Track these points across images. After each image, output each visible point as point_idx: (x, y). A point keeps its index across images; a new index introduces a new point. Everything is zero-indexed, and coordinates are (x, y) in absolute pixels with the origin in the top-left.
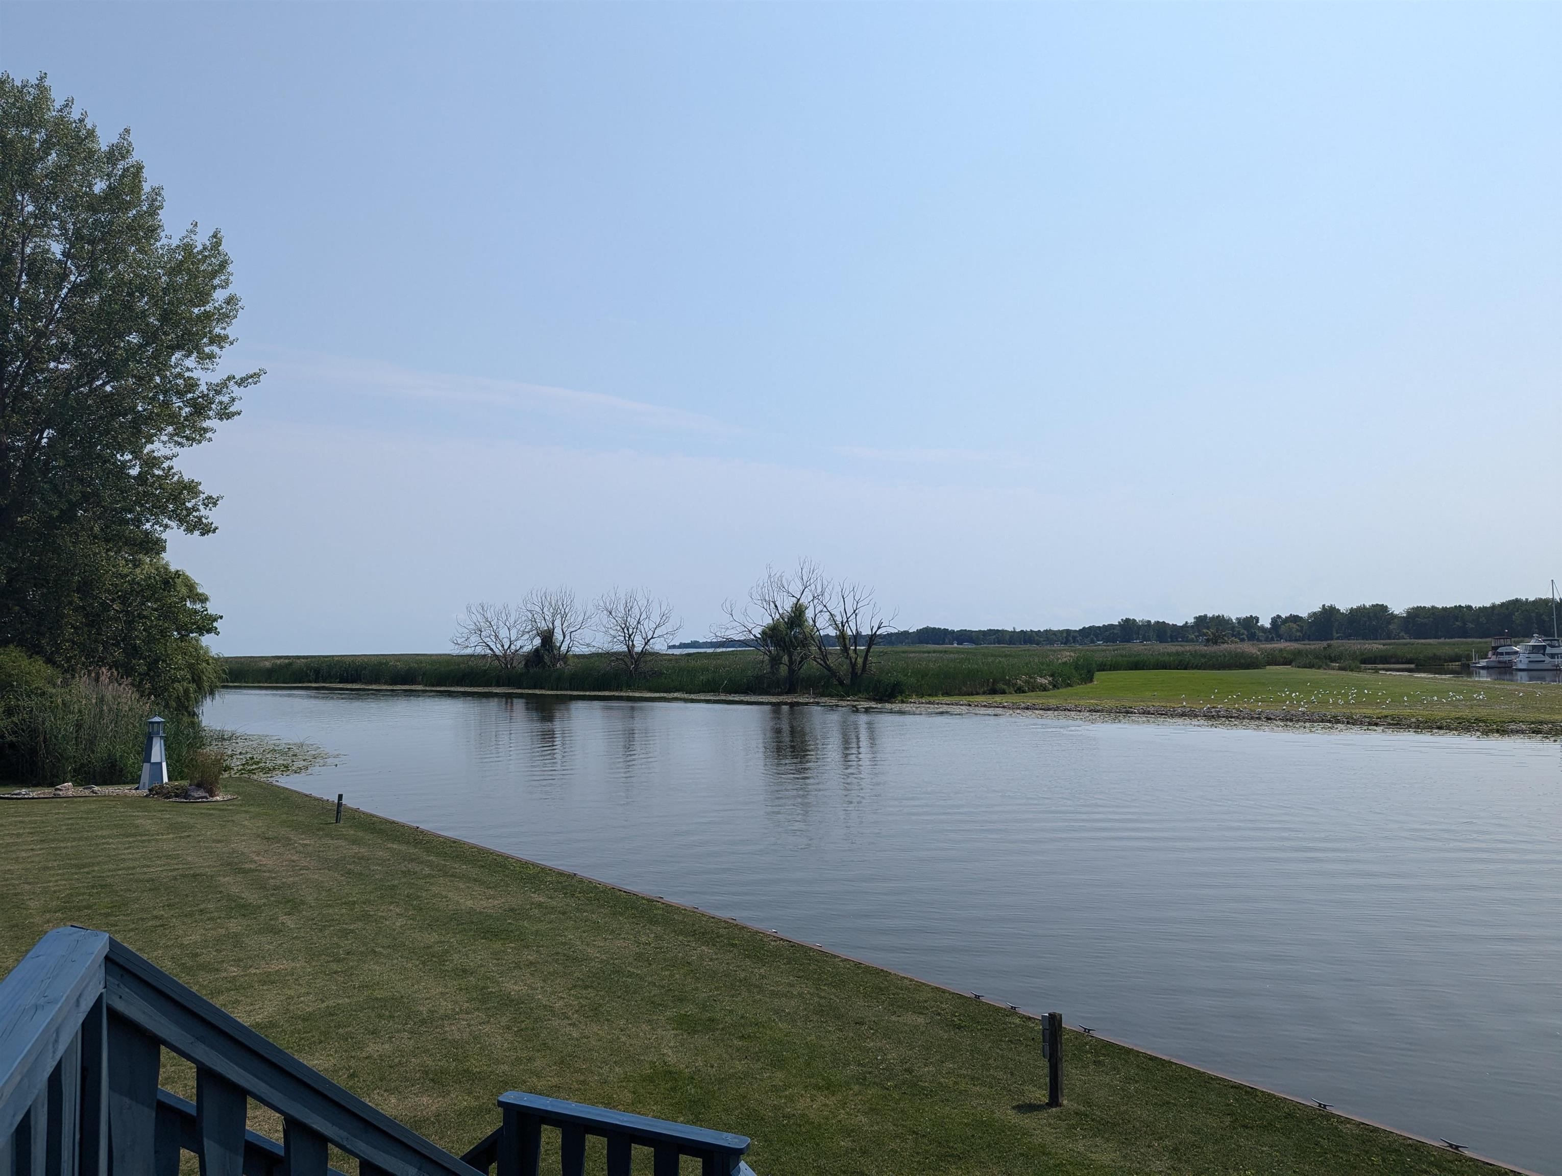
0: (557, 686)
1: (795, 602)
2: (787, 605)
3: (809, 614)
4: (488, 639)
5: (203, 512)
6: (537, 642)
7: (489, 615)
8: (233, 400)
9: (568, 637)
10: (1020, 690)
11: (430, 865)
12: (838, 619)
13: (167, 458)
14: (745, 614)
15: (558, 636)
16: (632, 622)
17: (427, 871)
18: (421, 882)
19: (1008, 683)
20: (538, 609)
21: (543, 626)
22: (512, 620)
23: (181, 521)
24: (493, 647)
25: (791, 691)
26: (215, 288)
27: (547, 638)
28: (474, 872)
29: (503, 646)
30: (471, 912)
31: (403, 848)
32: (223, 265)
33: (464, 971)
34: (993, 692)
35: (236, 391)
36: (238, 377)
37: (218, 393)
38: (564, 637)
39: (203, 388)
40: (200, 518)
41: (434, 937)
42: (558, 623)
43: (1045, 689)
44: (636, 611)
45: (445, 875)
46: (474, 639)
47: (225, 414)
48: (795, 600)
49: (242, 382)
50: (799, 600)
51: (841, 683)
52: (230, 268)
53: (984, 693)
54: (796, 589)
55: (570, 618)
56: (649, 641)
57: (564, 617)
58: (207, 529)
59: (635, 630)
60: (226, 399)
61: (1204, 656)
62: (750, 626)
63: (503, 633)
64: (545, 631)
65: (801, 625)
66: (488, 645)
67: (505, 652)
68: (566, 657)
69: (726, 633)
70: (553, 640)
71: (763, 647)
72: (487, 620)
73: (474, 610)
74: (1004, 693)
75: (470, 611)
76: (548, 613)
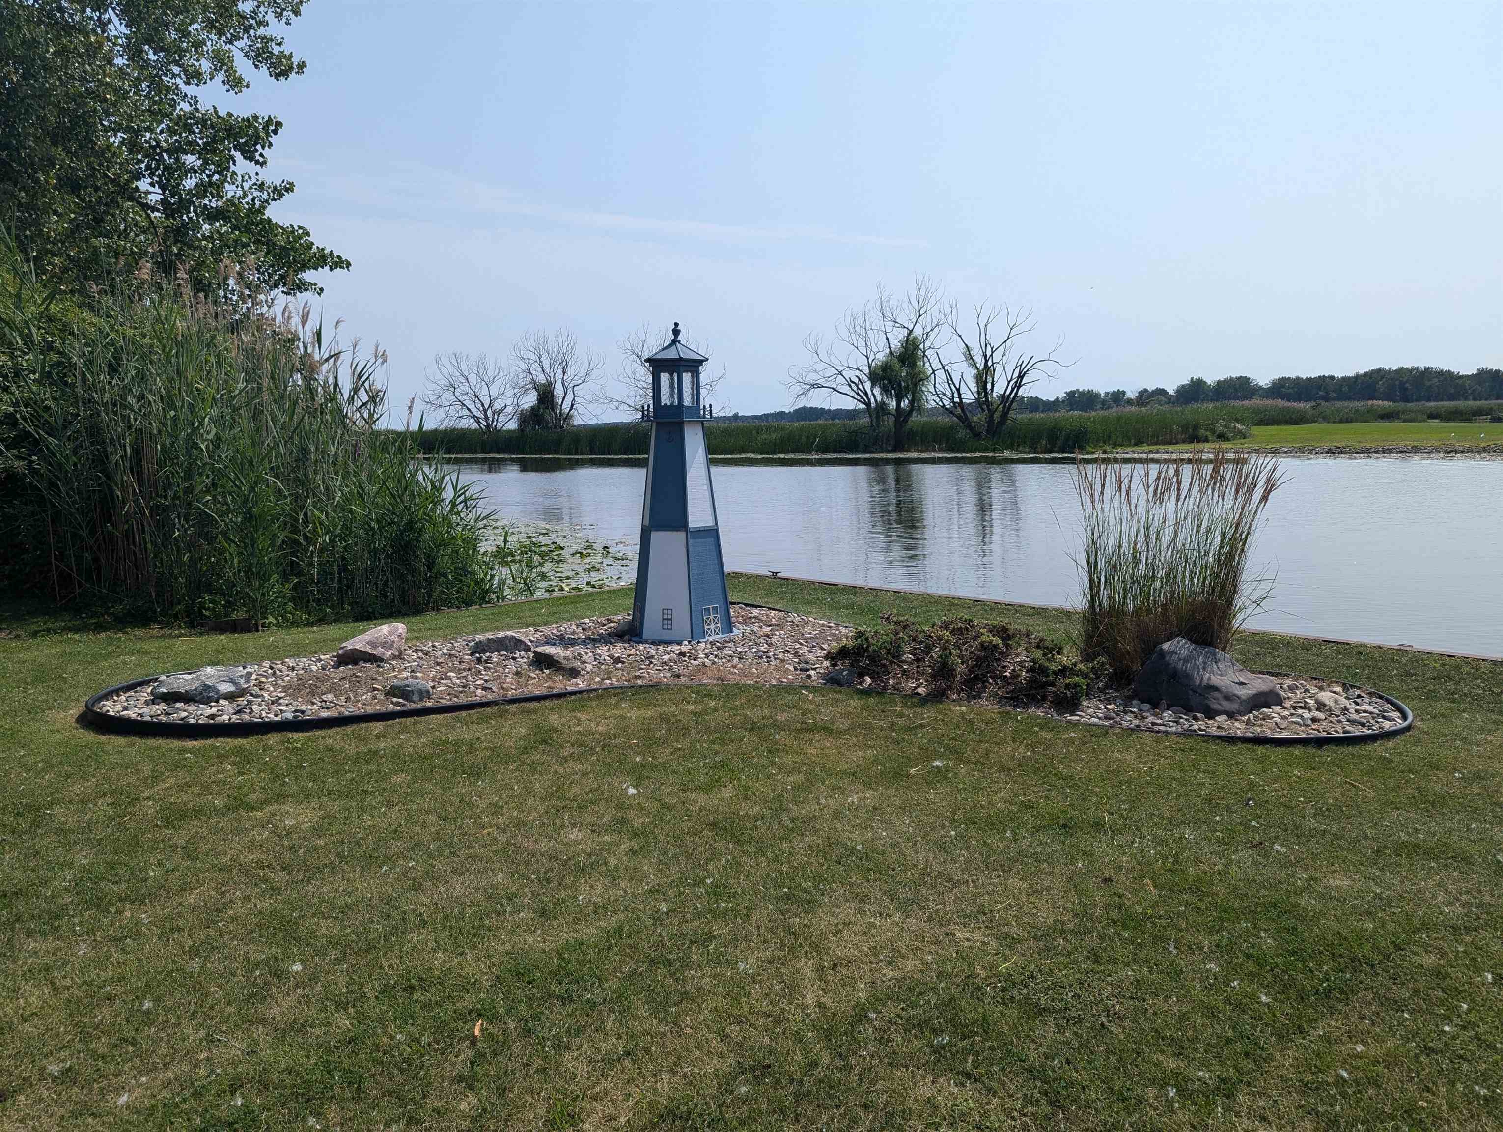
0: (577, 449)
1: (906, 334)
2: (897, 338)
4: (465, 397)
6: (530, 400)
7: (464, 368)
9: (570, 392)
10: (1222, 437)
15: (559, 391)
19: (1208, 429)
20: (536, 359)
21: (541, 379)
24: (471, 406)
25: (898, 447)
27: (546, 395)
29: (483, 405)
38: (566, 394)
42: (558, 375)
46: (448, 397)
48: (906, 332)
50: (911, 332)
53: (1184, 442)
54: (907, 315)
55: (571, 371)
62: (840, 368)
64: (544, 385)
65: (913, 365)
66: (464, 405)
67: (485, 411)
68: (568, 417)
69: (811, 378)
70: (553, 395)
71: (858, 394)
72: (462, 374)
73: (444, 360)
74: (1206, 440)
75: (438, 360)
76: (546, 362)
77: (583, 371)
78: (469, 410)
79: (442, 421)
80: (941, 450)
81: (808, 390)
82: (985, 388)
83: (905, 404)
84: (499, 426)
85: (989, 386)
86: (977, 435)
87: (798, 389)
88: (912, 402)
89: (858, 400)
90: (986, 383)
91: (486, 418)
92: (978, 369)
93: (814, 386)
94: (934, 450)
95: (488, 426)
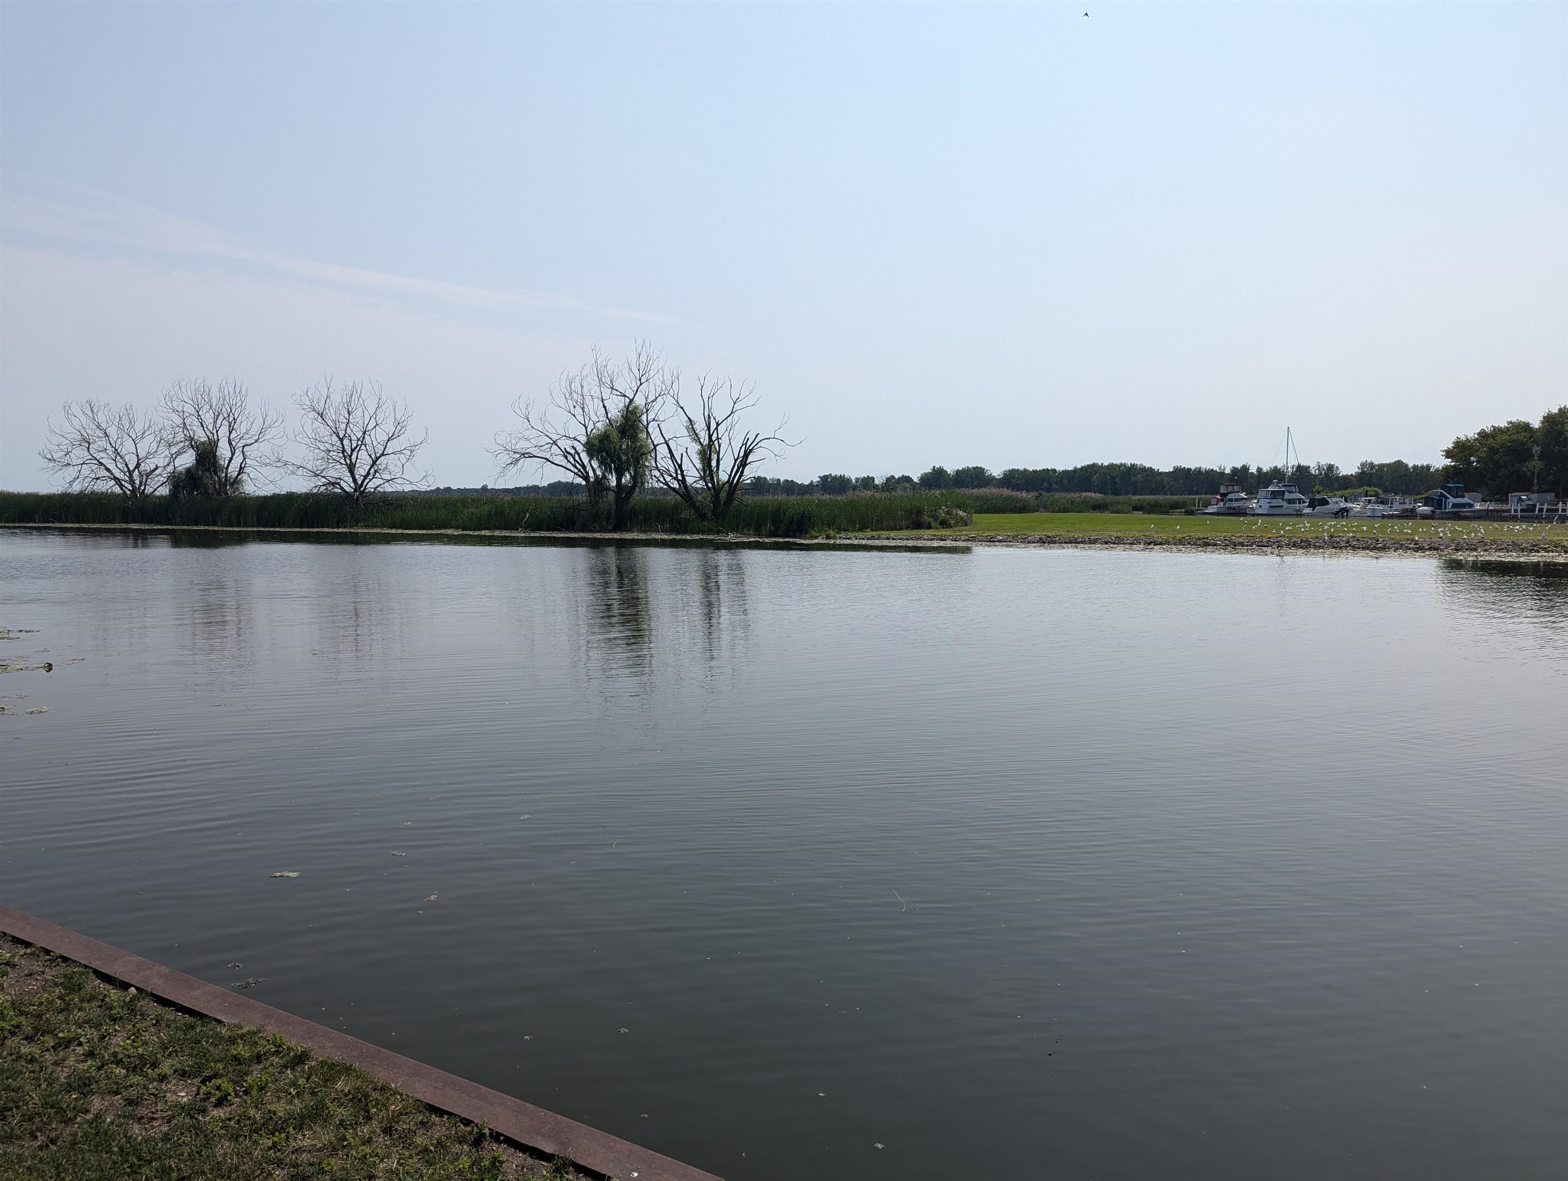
1: (626, 403)
2: (616, 407)
4: (102, 455)
6: (188, 460)
7: (101, 418)
9: (238, 452)
10: (944, 524)
12: (700, 426)
15: (223, 451)
19: (931, 515)
20: (193, 411)
21: (200, 435)
22: (142, 425)
24: (111, 466)
25: (619, 527)
27: (207, 455)
29: (126, 465)
34: (919, 525)
38: (233, 454)
42: (223, 432)
44: (361, 415)
46: (79, 454)
48: (628, 400)
50: (631, 401)
53: (907, 528)
54: (625, 384)
55: (241, 428)
56: (377, 459)
57: (232, 425)
59: (360, 443)
62: (555, 437)
63: (127, 448)
64: (203, 443)
65: (634, 437)
66: (101, 464)
67: (131, 473)
68: (236, 482)
69: (522, 446)
70: (215, 456)
71: (575, 466)
72: (99, 427)
73: (75, 409)
74: (929, 527)
75: (67, 409)
76: (208, 419)
77: (256, 428)
78: (108, 470)
79: (71, 483)
80: (664, 531)
81: (517, 460)
82: (710, 466)
83: (627, 478)
84: (149, 490)
85: (714, 463)
86: (702, 516)
87: (506, 458)
88: (634, 478)
89: (575, 474)
90: (710, 460)
91: (132, 481)
92: (702, 445)
93: (525, 455)
94: (657, 531)
95: (133, 491)
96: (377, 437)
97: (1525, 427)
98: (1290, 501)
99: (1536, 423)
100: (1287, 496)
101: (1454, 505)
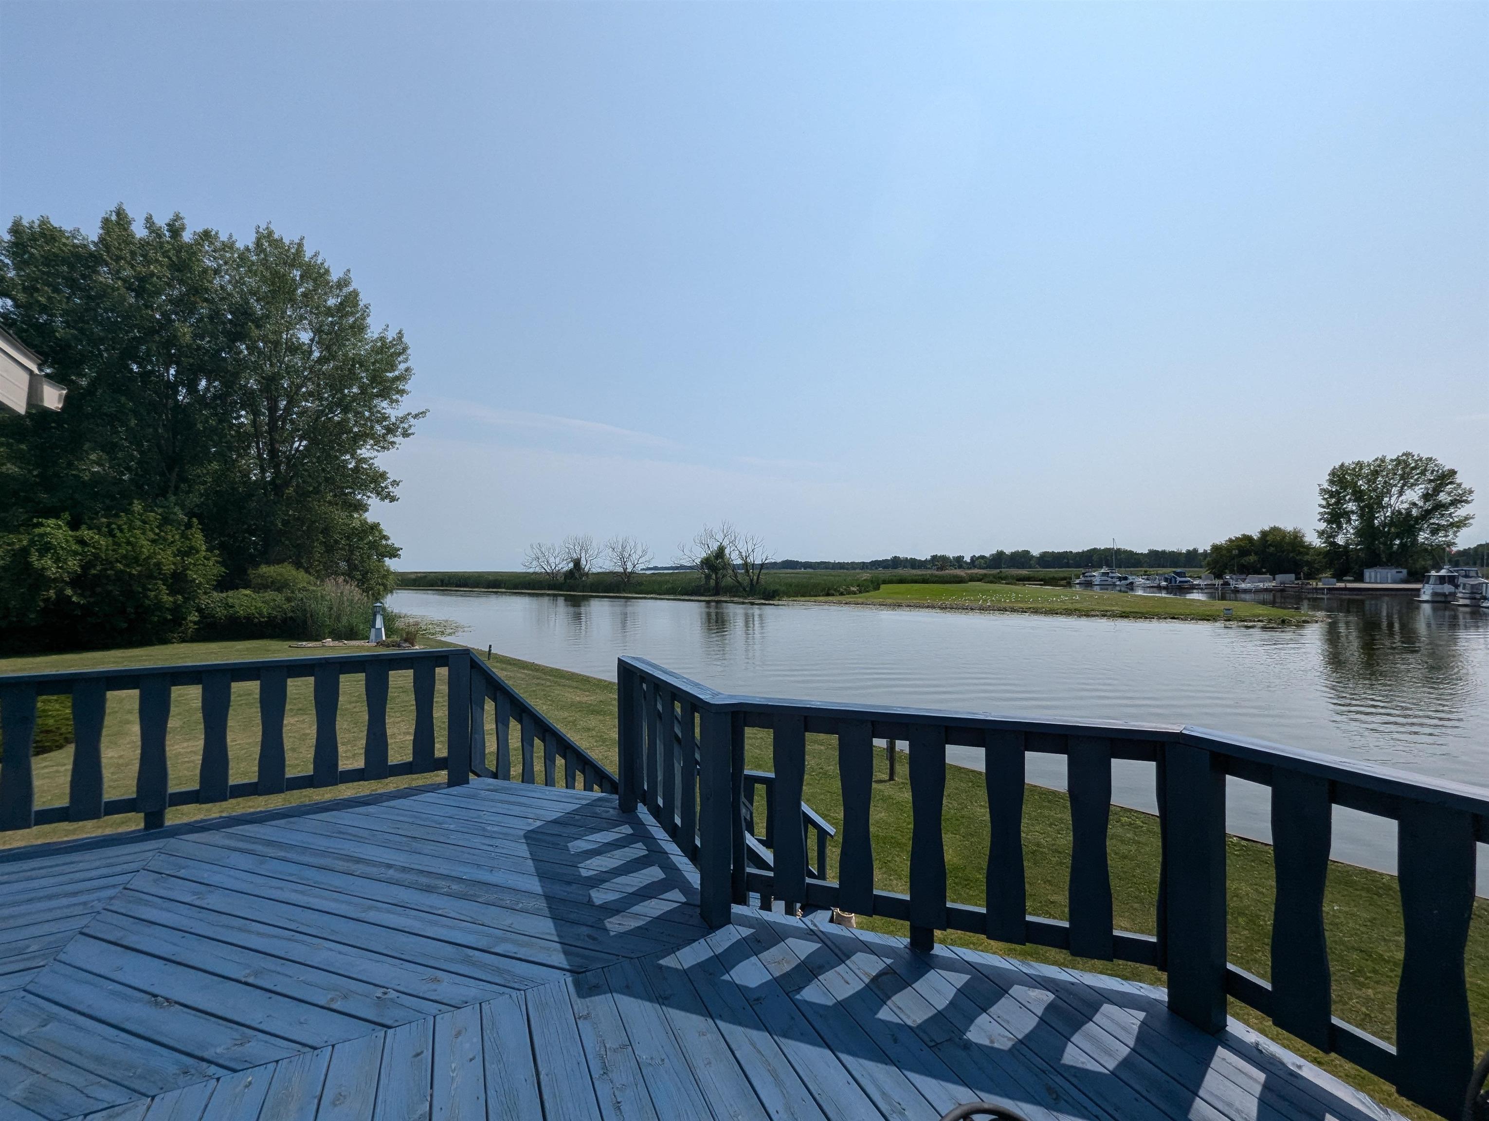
0: (583, 590)
1: (719, 545)
2: (715, 547)
3: (727, 551)
4: (543, 563)
5: (391, 489)
6: (571, 565)
7: (543, 550)
8: (410, 426)
9: (589, 563)
10: (842, 594)
11: (549, 680)
12: (744, 554)
13: (371, 459)
14: (691, 551)
15: (583, 562)
16: (626, 555)
17: (548, 683)
18: (548, 689)
19: (835, 590)
20: (572, 547)
21: (575, 556)
22: (556, 552)
23: (378, 494)
24: (546, 567)
25: (717, 594)
26: (400, 363)
27: (577, 563)
28: (575, 684)
29: (551, 567)
30: (579, 702)
31: (530, 672)
32: (405, 350)
33: (589, 729)
34: (828, 595)
35: (412, 421)
36: (413, 413)
37: (402, 422)
38: (587, 563)
39: (393, 420)
40: (389, 493)
41: (566, 714)
42: (583, 555)
43: (855, 593)
44: (628, 548)
45: (559, 685)
46: (535, 563)
47: (406, 434)
48: (719, 543)
49: (416, 416)
50: (721, 544)
51: (744, 589)
52: (409, 351)
53: (823, 596)
54: (720, 537)
55: (590, 552)
56: (635, 565)
57: (586, 552)
58: (393, 499)
59: (627, 560)
60: (406, 426)
61: (936, 576)
62: (694, 558)
63: (552, 560)
64: (576, 559)
65: (720, 558)
66: (543, 566)
67: (553, 570)
68: (588, 573)
69: (681, 561)
70: (580, 564)
71: (700, 569)
72: (542, 554)
73: (535, 548)
74: (833, 595)
75: (532, 547)
76: (578, 549)
77: (596, 553)
78: (545, 569)
80: (733, 597)
83: (718, 576)
84: (557, 577)
86: (746, 591)
88: (721, 575)
95: (554, 577)
96: (635, 557)
97: (1248, 538)
98: (1112, 578)
99: (1256, 535)
100: (1110, 575)
101: (1180, 582)
